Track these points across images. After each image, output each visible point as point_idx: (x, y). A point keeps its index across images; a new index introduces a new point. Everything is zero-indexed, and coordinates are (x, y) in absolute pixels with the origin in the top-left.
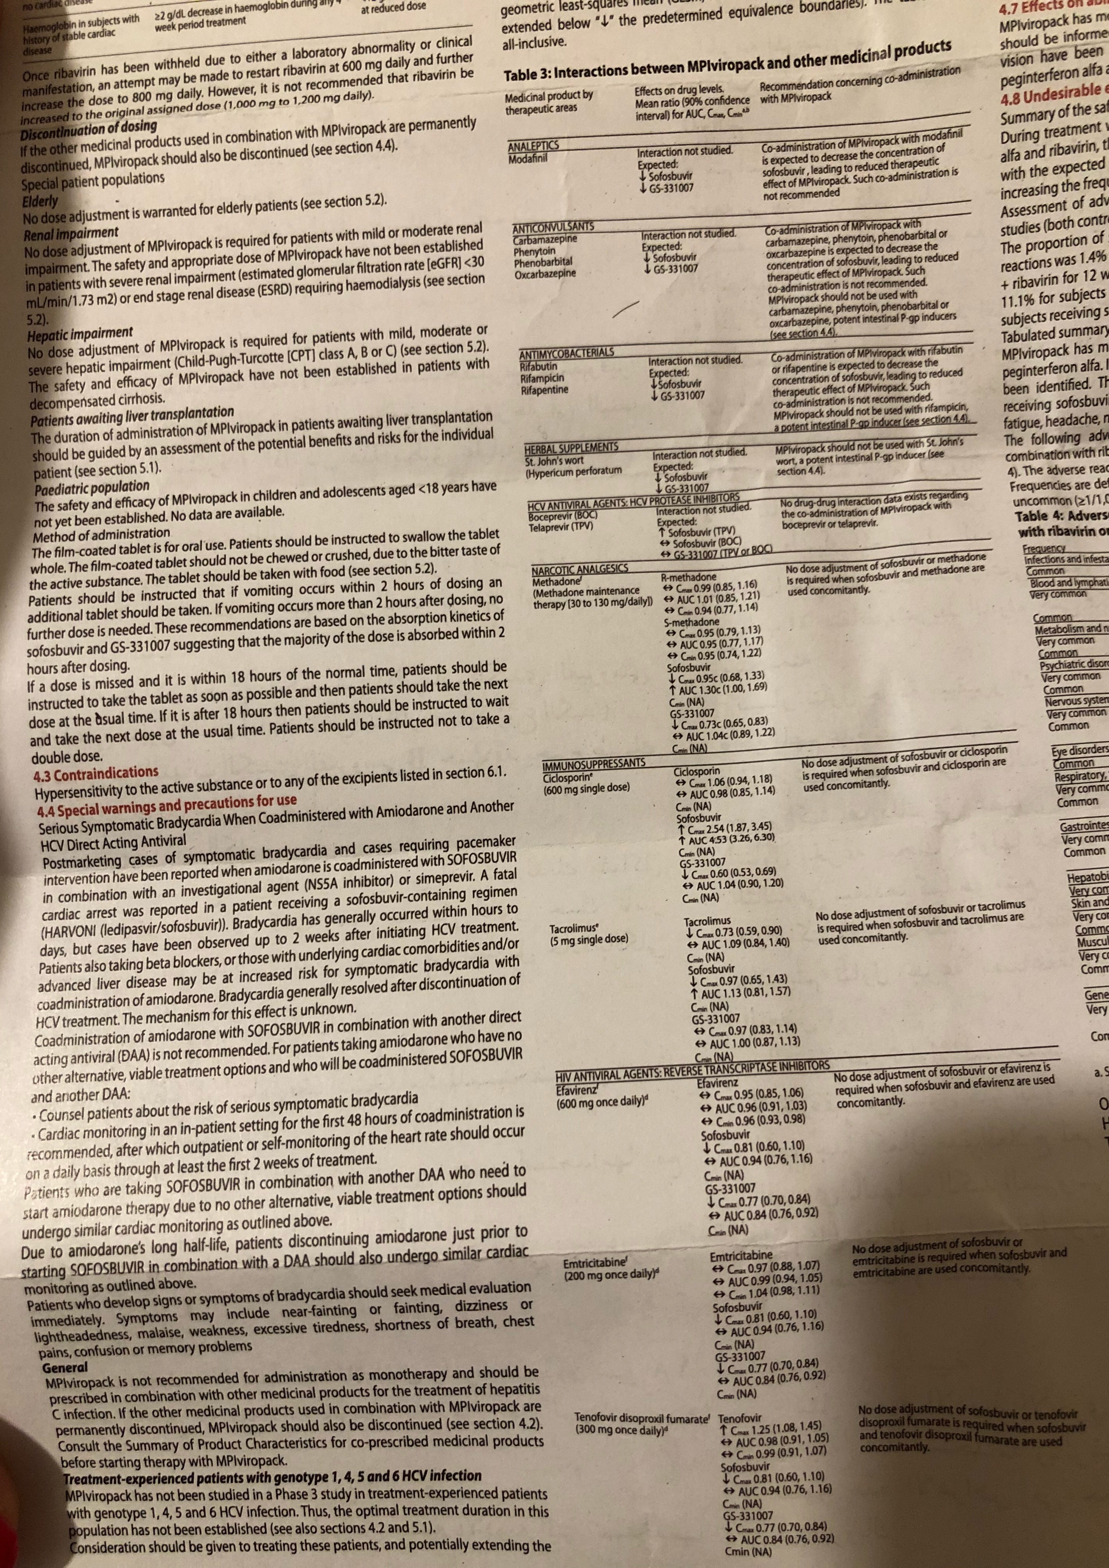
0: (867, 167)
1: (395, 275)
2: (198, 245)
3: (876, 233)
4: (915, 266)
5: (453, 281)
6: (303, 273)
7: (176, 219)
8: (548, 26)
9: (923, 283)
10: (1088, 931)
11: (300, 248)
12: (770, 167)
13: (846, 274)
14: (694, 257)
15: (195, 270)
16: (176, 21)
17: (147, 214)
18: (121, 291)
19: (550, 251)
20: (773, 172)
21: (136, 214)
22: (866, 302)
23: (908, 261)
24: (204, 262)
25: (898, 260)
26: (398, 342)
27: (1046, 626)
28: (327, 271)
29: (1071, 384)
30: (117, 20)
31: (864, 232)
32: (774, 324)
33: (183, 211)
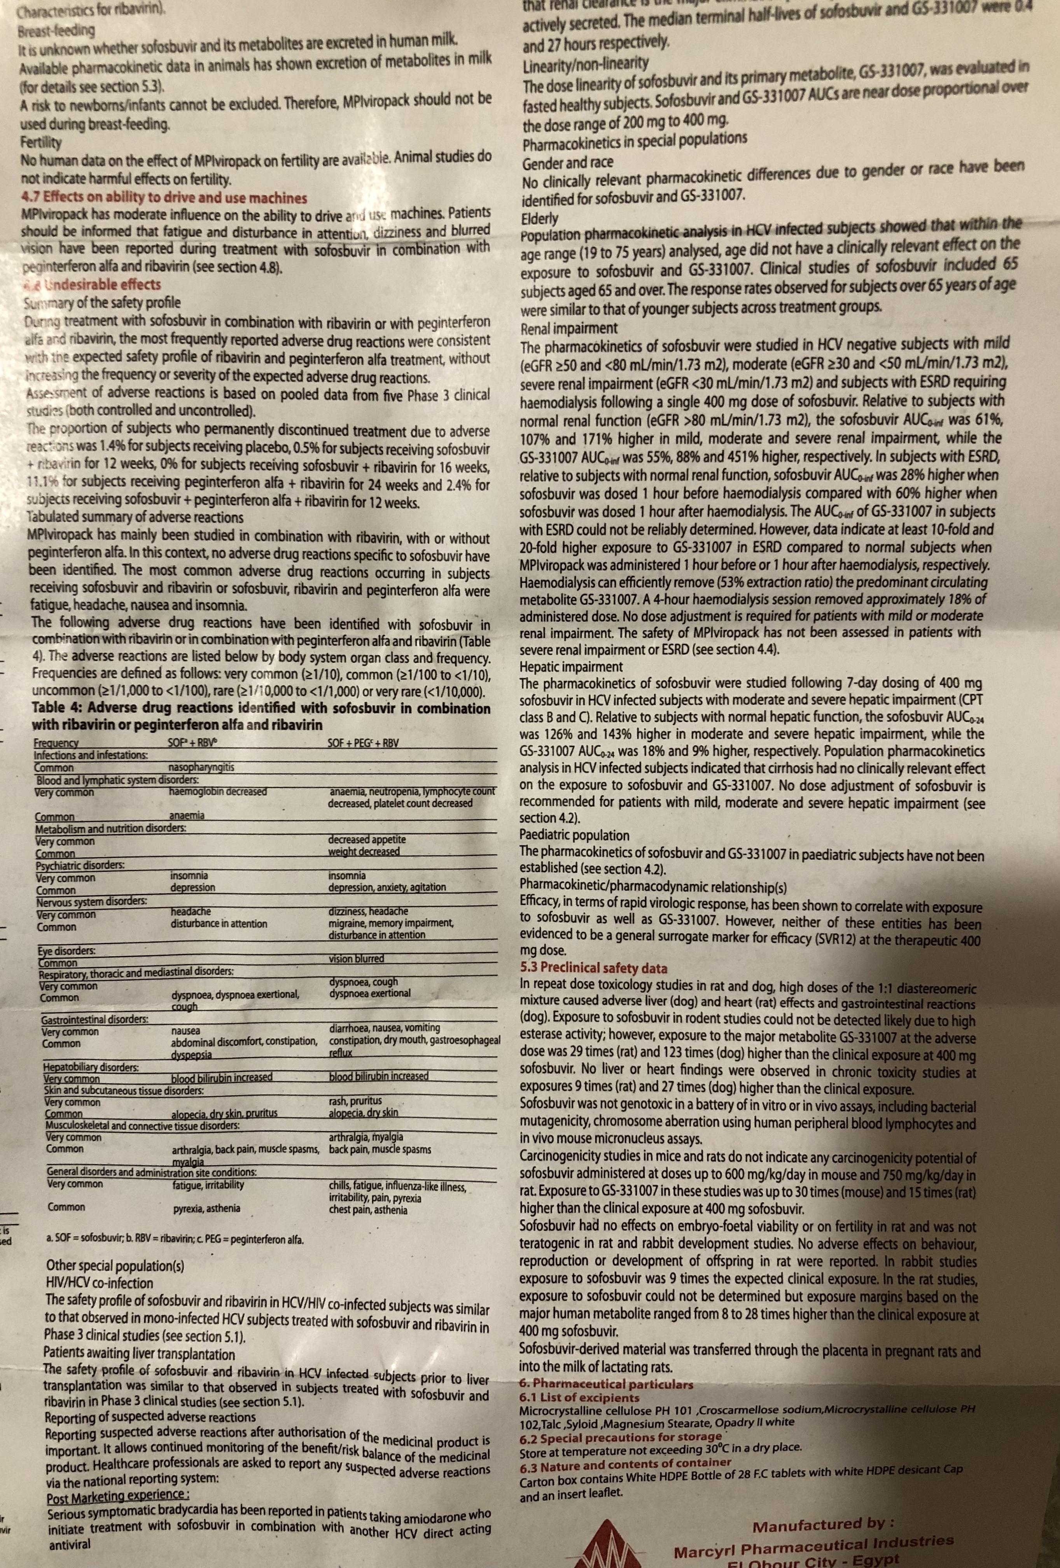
10: (56, 1115)
27: (46, 825)
29: (96, 569)
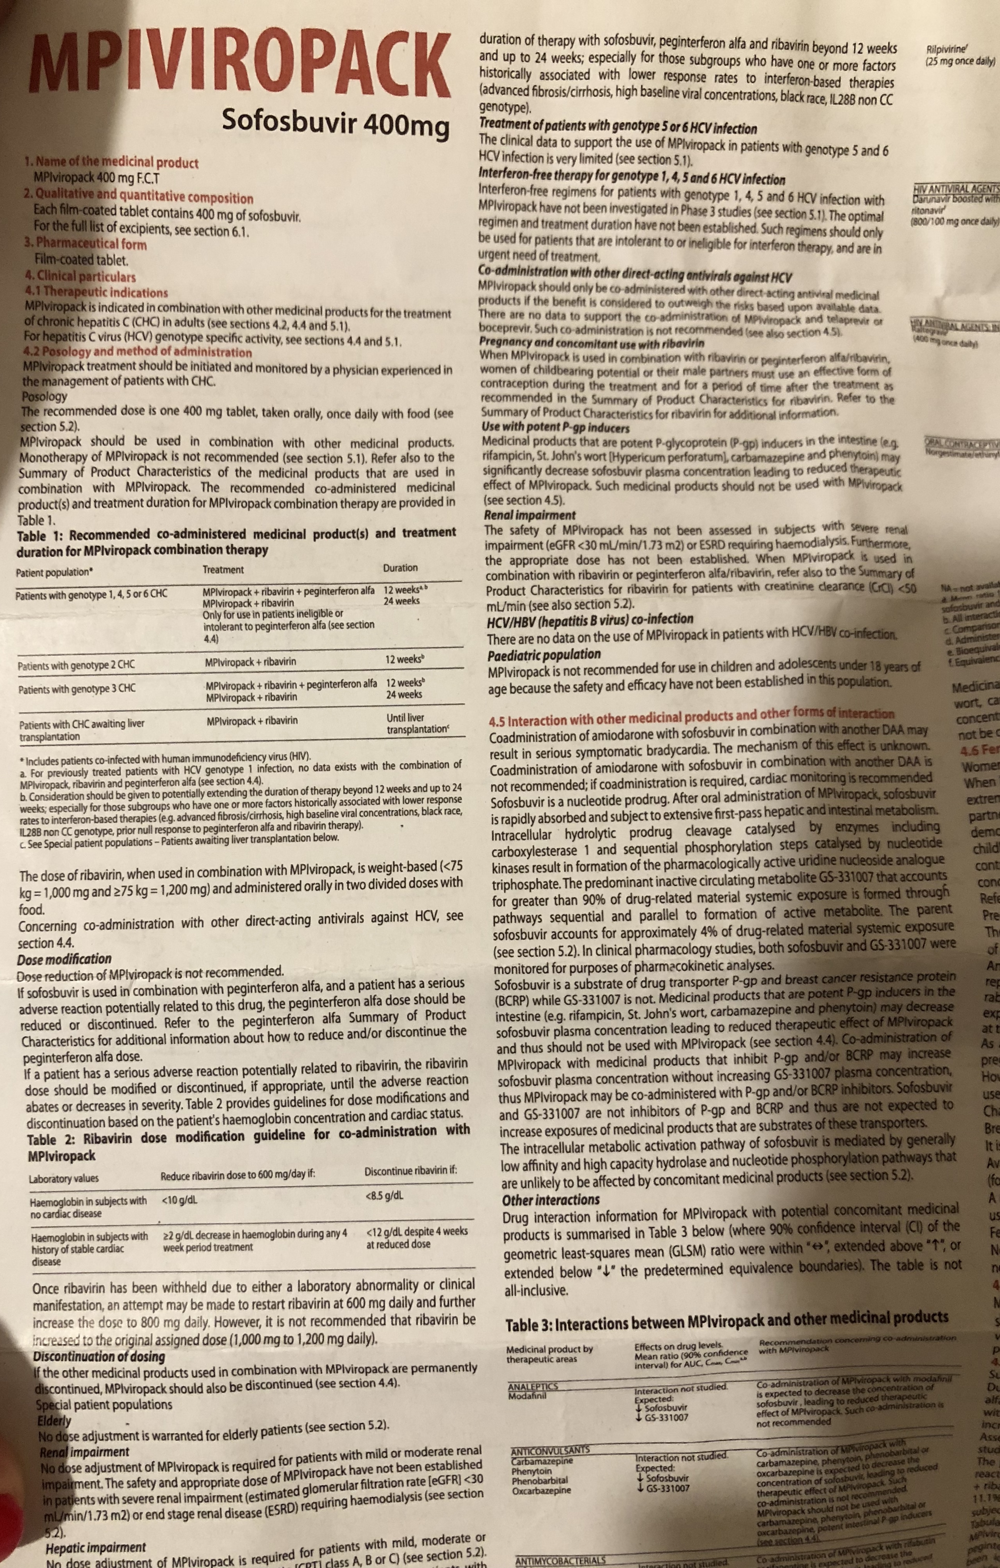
0: (859, 1401)
1: (397, 1491)
2: (206, 1469)
3: (863, 1454)
4: (897, 1476)
5: (453, 1495)
6: (308, 1491)
7: (183, 1443)
8: (549, 1274)
9: (904, 1489)
11: (305, 1467)
12: (764, 1400)
13: (833, 1491)
14: (686, 1478)
15: (203, 1491)
16: (185, 1243)
17: (156, 1437)
18: (133, 1508)
19: (547, 1472)
20: (767, 1404)
21: (146, 1437)
22: (850, 1512)
23: (892, 1474)
24: (212, 1484)
25: (883, 1474)
26: (400, 1551)
28: (333, 1488)
30: (125, 1237)
31: (852, 1454)
32: (760, 1534)
33: (190, 1437)
